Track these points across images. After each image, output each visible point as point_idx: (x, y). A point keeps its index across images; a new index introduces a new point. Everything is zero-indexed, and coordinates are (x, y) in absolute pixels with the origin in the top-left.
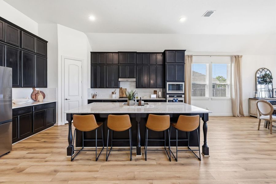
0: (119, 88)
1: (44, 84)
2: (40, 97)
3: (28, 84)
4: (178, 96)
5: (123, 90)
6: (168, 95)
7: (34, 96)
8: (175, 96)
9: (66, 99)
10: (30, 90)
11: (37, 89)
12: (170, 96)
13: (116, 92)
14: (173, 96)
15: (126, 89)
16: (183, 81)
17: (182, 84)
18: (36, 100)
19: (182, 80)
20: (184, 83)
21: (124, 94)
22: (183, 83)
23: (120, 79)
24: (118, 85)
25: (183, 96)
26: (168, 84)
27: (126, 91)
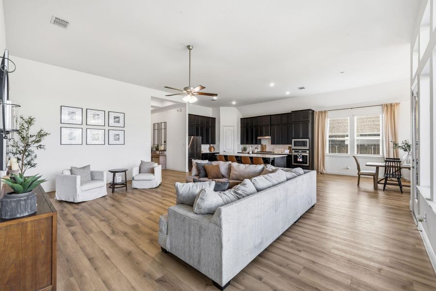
0: (260, 144)
1: (214, 143)
2: (212, 149)
3: (207, 143)
4: (302, 152)
5: (263, 146)
7: (210, 149)
8: (300, 152)
9: (224, 151)
10: (208, 146)
11: (211, 145)
12: (295, 152)
14: (298, 152)
15: (265, 145)
18: (210, 150)
19: (307, 137)
21: (264, 149)
22: (307, 140)
23: (259, 138)
24: (258, 142)
25: (308, 152)
26: (293, 140)
27: (265, 147)
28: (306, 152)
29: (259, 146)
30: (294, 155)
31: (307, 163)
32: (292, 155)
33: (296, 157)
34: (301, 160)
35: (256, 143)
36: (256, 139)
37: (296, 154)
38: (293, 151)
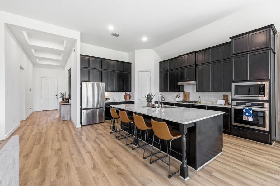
0: (183, 91)
1: (129, 90)
2: (128, 97)
4: (253, 104)
5: (186, 93)
6: (235, 102)
8: (248, 104)
9: (140, 100)
10: (124, 94)
12: (237, 103)
13: (180, 96)
14: (245, 104)
15: (189, 93)
16: (267, 79)
17: (264, 86)
19: (265, 77)
20: (268, 82)
21: (186, 98)
22: (266, 83)
23: (179, 83)
24: (179, 89)
25: (266, 105)
26: (233, 85)
27: (189, 95)
28: (262, 105)
29: (181, 94)
30: (235, 110)
31: (264, 126)
32: (231, 109)
33: (239, 113)
34: (251, 119)
35: (177, 91)
36: (177, 86)
37: (241, 107)
38: (234, 103)
